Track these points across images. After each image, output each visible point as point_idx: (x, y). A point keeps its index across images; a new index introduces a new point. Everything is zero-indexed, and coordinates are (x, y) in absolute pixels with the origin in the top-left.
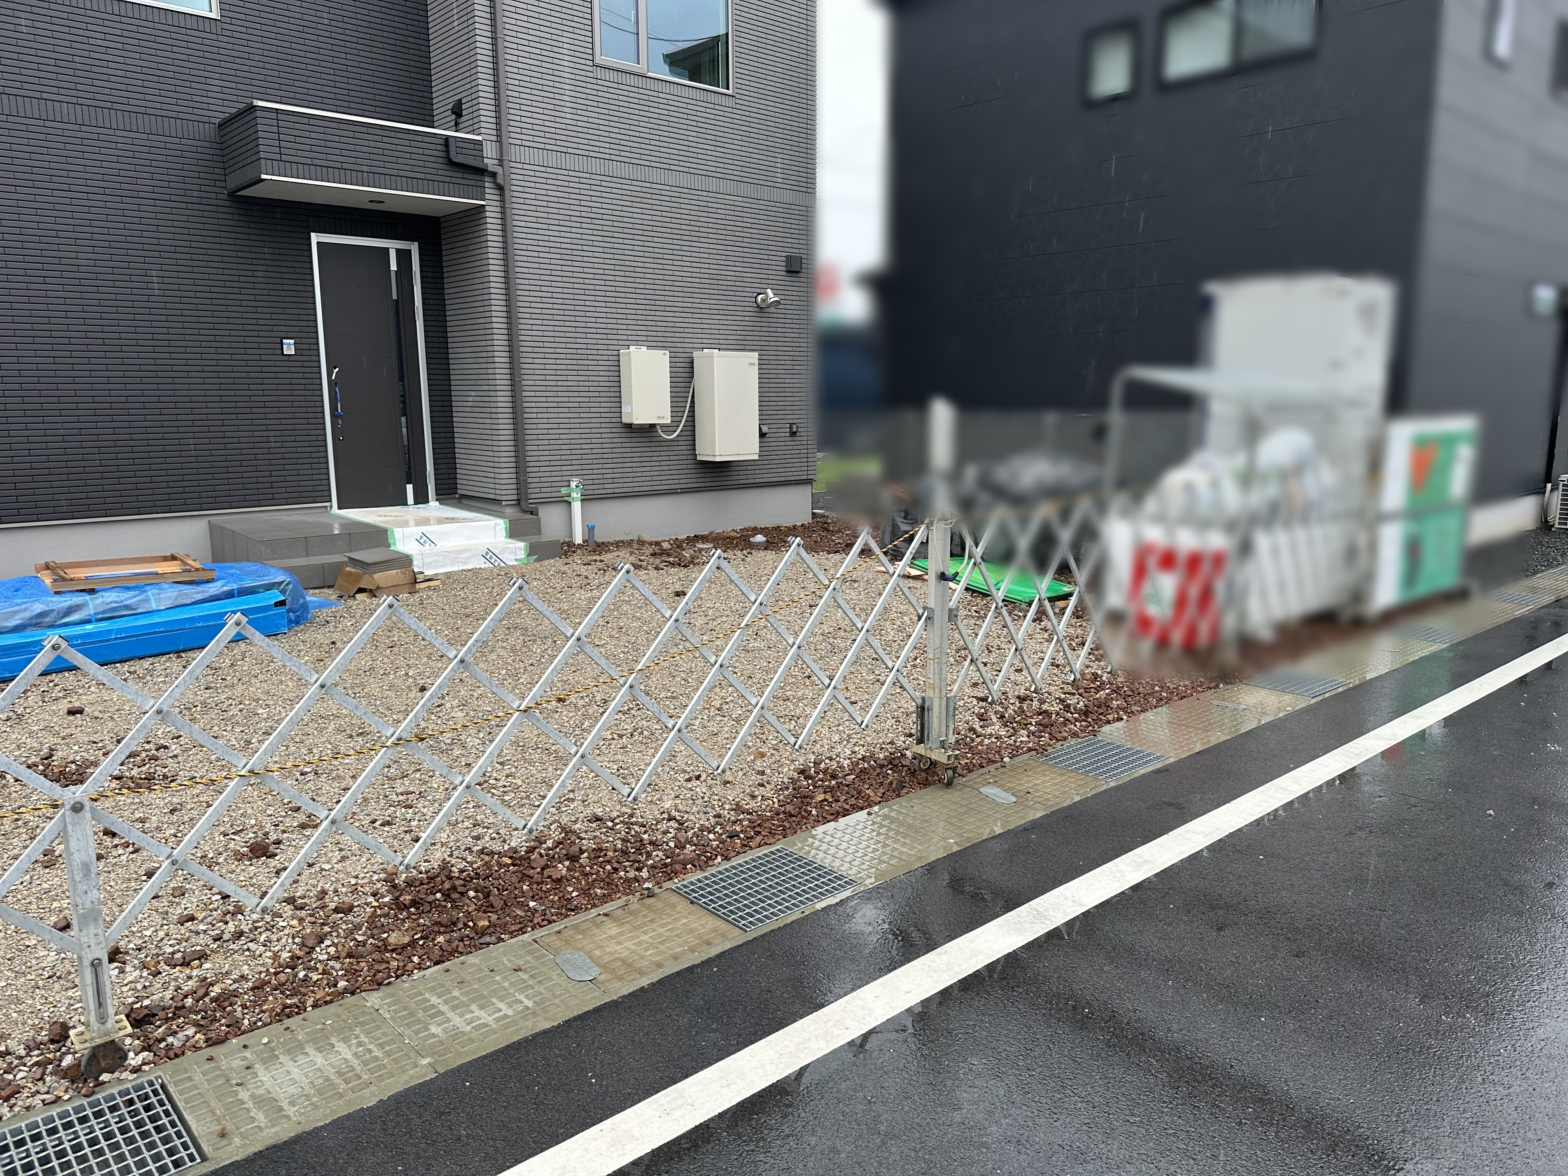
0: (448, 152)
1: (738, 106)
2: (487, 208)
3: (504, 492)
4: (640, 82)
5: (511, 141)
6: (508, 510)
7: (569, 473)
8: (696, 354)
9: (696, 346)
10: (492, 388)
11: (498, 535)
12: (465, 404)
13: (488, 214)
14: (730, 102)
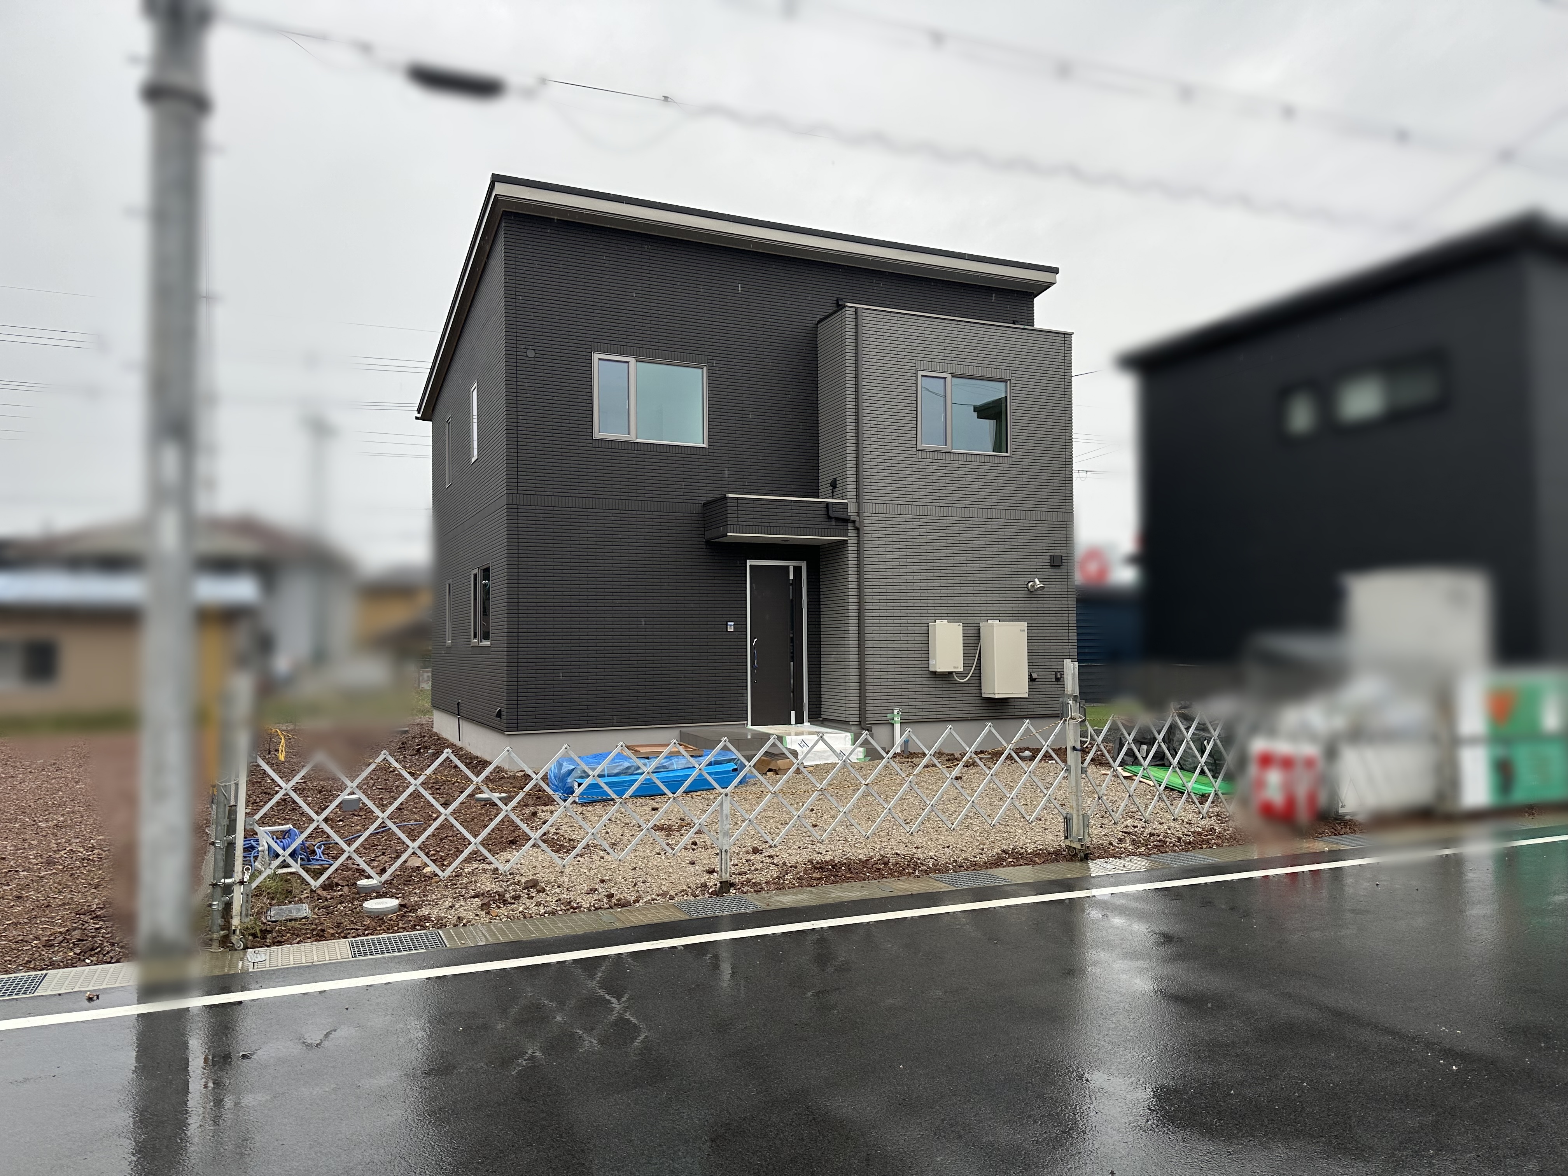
0: (828, 511)
1: (1014, 463)
2: (849, 541)
3: (851, 716)
4: (947, 456)
5: (865, 501)
6: (853, 728)
7: (893, 704)
8: (981, 624)
9: (982, 618)
10: (847, 649)
11: (847, 743)
12: (829, 659)
13: (849, 545)
14: (1008, 461)
